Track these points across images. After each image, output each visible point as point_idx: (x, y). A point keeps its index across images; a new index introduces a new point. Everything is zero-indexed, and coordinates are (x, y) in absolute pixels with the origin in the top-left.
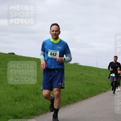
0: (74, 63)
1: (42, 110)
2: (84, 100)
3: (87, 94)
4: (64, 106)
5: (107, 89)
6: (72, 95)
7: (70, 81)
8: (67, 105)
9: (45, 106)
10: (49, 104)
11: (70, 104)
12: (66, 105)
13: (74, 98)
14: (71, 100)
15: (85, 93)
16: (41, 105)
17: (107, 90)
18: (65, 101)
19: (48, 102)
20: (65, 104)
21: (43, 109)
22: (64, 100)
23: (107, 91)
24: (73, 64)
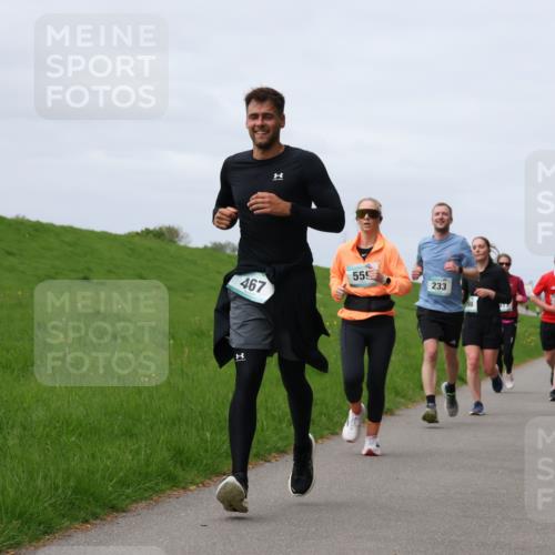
0: (209, 245)
1: (14, 522)
2: (269, 461)
3: (284, 425)
4: (146, 499)
5: (403, 397)
6: (198, 430)
7: (187, 350)
8: (168, 492)
9: (37, 500)
10: (57, 489)
11: (184, 488)
12: (163, 491)
13: (206, 451)
14: (188, 462)
15: (273, 417)
16: (11, 491)
17: (402, 400)
18: (153, 468)
19: (56, 476)
20: (157, 484)
21: (20, 516)
22: (148, 465)
23: (397, 408)
24: (206, 248)
